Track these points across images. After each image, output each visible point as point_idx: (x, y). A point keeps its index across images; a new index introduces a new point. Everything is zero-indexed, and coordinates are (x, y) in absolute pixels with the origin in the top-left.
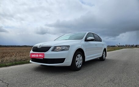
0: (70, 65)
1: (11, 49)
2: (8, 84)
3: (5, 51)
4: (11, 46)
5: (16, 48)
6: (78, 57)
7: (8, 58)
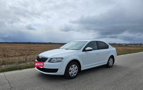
0: (63, 74)
1: (38, 46)
2: (12, 87)
3: (32, 48)
4: (38, 43)
5: (42, 45)
6: (72, 67)
7: (32, 56)
